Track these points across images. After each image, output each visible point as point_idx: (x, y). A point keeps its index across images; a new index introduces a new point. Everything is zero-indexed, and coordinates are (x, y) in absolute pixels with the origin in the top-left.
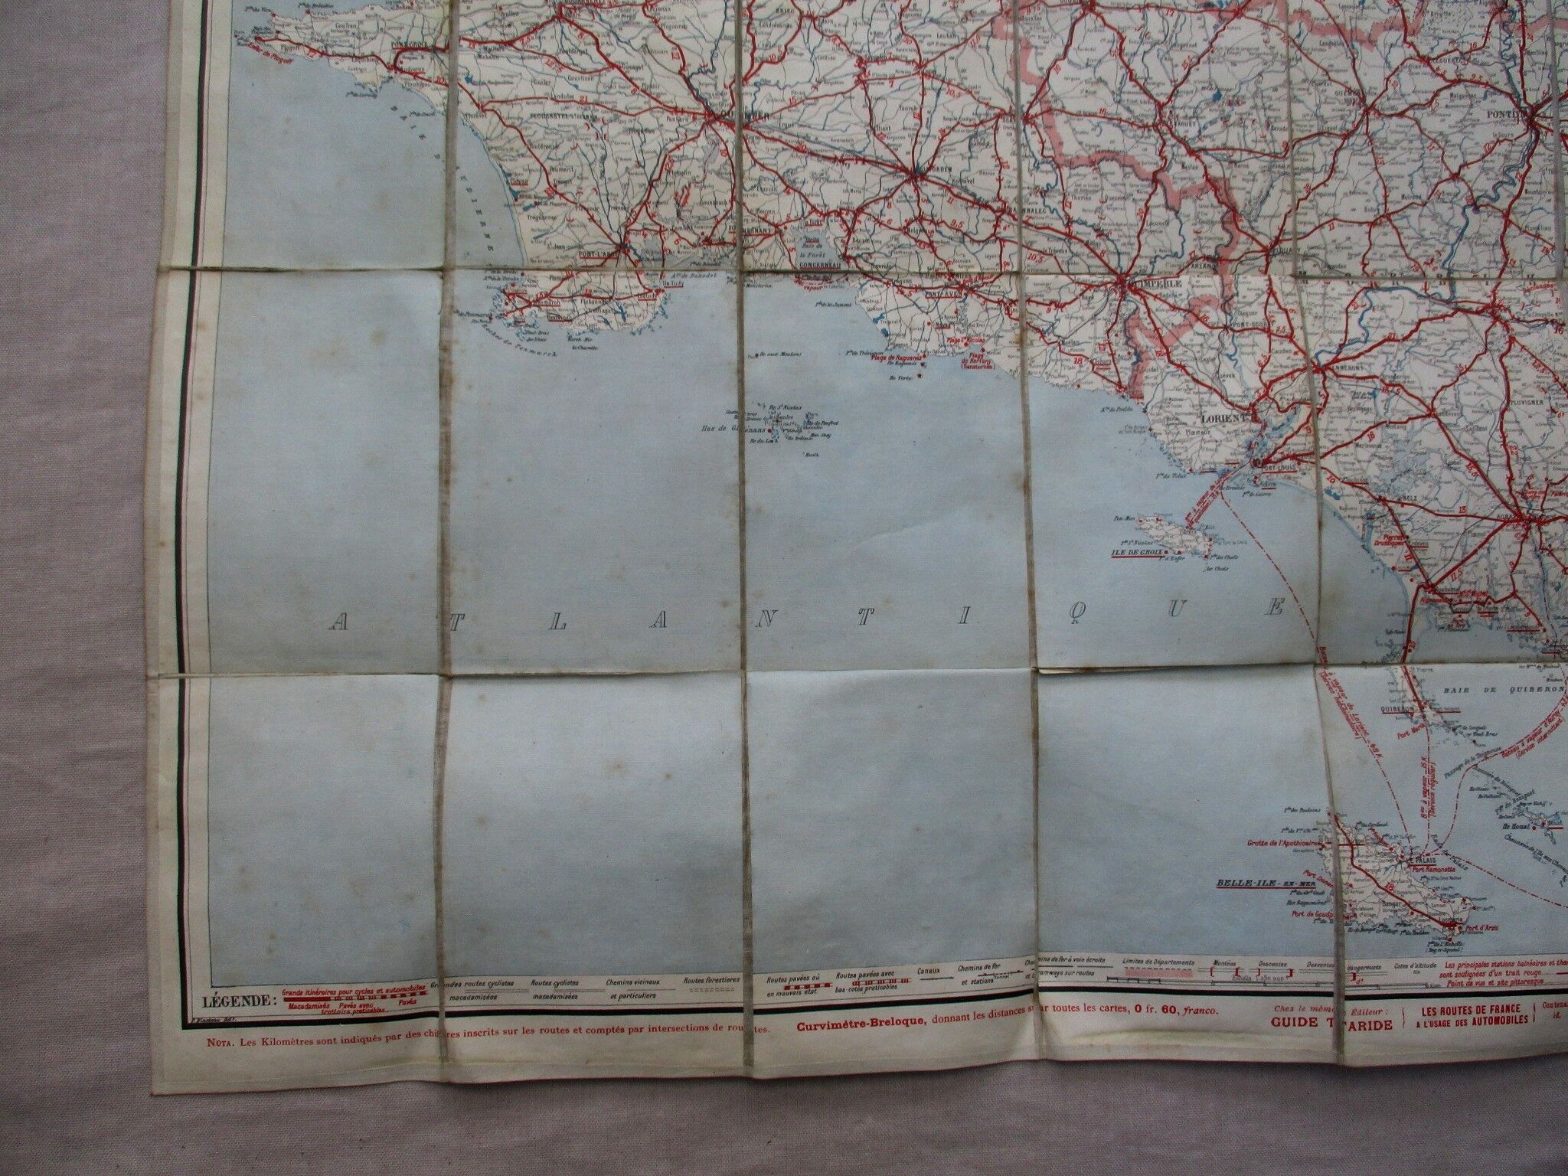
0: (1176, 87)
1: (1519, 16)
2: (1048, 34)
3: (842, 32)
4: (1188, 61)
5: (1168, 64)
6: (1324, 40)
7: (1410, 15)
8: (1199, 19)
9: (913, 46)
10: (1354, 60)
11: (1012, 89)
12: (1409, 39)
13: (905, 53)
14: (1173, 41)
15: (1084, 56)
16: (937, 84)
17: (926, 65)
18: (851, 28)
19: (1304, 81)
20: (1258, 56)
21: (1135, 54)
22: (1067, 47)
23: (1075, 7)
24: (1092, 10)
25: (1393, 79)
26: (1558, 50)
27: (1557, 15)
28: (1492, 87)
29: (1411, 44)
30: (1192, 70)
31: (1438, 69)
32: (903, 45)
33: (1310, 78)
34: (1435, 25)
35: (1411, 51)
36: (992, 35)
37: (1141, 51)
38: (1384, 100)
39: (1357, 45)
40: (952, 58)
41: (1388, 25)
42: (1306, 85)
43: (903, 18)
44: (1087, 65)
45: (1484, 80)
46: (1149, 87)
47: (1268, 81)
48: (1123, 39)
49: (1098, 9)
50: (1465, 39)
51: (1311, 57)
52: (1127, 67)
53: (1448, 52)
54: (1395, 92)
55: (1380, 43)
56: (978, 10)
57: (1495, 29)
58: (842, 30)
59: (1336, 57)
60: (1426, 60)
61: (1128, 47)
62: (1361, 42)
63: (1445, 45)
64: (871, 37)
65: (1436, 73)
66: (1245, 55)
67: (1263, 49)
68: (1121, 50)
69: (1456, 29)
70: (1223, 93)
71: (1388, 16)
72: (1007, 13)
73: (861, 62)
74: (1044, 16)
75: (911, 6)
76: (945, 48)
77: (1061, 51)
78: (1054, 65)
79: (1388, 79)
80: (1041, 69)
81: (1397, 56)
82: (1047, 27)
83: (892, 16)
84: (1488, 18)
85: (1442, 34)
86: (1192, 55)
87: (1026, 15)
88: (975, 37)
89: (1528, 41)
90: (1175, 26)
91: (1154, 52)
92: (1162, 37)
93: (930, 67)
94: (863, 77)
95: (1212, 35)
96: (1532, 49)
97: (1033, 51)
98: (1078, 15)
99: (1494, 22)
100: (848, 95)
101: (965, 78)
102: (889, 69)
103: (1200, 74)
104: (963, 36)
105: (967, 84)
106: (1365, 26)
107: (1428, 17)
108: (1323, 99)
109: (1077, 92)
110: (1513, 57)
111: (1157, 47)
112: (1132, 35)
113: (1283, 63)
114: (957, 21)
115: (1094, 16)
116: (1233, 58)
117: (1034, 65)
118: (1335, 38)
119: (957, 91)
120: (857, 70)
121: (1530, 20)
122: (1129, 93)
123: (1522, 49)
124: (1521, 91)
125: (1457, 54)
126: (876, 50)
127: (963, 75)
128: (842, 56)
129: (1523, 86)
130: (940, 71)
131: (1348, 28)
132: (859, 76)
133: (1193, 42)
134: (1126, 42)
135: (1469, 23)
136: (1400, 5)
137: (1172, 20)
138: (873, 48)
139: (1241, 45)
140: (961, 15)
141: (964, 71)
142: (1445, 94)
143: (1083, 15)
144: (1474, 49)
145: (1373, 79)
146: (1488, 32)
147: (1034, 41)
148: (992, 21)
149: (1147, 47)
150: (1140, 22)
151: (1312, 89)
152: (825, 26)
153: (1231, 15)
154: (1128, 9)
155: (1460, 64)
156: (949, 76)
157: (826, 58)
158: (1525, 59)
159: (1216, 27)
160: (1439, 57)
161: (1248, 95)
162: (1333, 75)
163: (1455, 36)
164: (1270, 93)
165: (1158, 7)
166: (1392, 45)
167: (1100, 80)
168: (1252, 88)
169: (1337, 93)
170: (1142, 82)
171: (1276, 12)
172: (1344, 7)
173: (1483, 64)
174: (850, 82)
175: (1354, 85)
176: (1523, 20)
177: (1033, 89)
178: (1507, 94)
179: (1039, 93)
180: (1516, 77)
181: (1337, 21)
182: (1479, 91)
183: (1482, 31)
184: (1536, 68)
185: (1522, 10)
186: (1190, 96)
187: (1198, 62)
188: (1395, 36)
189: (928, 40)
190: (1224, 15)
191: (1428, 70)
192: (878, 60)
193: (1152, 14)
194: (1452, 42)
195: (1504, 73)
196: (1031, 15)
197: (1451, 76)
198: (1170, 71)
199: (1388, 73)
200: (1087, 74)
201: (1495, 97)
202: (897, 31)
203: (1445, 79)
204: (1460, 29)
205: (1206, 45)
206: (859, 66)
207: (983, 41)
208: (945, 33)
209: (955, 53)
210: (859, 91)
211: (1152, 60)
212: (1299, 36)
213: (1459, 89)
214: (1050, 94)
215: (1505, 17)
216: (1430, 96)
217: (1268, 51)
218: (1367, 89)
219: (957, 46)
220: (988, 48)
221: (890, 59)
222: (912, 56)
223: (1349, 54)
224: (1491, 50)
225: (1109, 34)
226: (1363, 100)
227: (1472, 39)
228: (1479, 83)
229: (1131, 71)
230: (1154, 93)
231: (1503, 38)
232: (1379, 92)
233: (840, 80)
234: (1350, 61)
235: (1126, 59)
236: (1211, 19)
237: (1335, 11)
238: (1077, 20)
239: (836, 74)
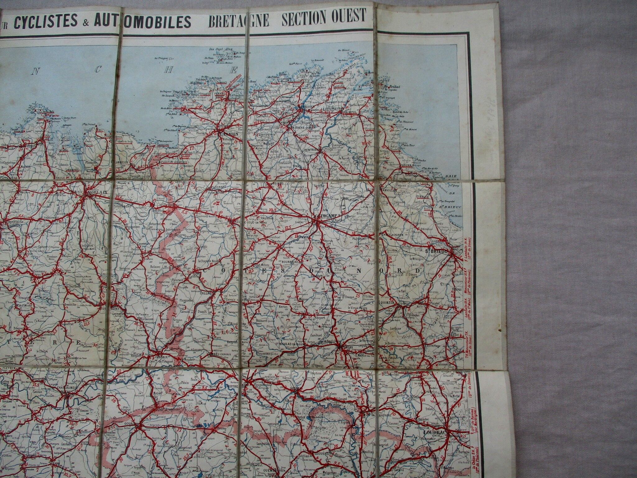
0: (180, 470)
1: (360, 430)
2: (118, 441)
3: (16, 441)
4: (186, 456)
5: (176, 458)
6: (259, 442)
7: (305, 428)
8: (194, 433)
9: (49, 449)
10: (274, 452)
11: (97, 472)
12: (303, 441)
13: (45, 454)
14: (180, 446)
15: (135, 453)
16: (60, 470)
17: (55, 460)
18: (21, 439)
19: (248, 464)
20: (222, 454)
21: (160, 452)
22: (127, 447)
23: (132, 427)
24: (140, 429)
25: (294, 462)
26: (381, 448)
27: (382, 429)
28: (345, 468)
29: (304, 444)
30: (188, 461)
31: (317, 458)
32: (45, 449)
33: (251, 462)
34: (317, 434)
35: (304, 448)
36: (89, 444)
37: (163, 451)
38: (289, 474)
39: (276, 444)
40: (68, 456)
41: (293, 433)
42: (248, 466)
43: (46, 434)
44: (136, 458)
45: (340, 465)
46: (166, 470)
47: (227, 467)
48: (154, 444)
49: (143, 428)
50: (332, 442)
51: (252, 451)
52: (156, 459)
53: (323, 449)
54: (295, 470)
55: (288, 443)
56: (83, 430)
57: (348, 437)
58: (16, 440)
59: (265, 451)
60: (311, 453)
61: (157, 449)
62: (279, 443)
63: (321, 445)
64: (30, 444)
65: (316, 460)
66: (216, 453)
67: (225, 450)
68: (153, 450)
69: (328, 437)
70: (204, 473)
71: (292, 429)
72: (97, 431)
73: (24, 458)
74: (116, 431)
75: (51, 428)
76: (65, 451)
77: (124, 450)
78: (119, 458)
79: (291, 463)
80: (113, 460)
81: (297, 450)
82: (118, 437)
83: (41, 433)
84: (345, 430)
85: (320, 439)
86: (189, 453)
87: (108, 431)
88: (80, 445)
89: (364, 445)
90: (181, 438)
91: (169, 452)
92: (174, 443)
93: (57, 461)
94: (24, 466)
95: (199, 443)
96: (365, 450)
97: (111, 449)
98: (133, 431)
99: (348, 433)
100: (16, 475)
101: (74, 467)
102: (37, 461)
103: (192, 463)
104: (74, 444)
105: (74, 470)
106: (281, 434)
107: (314, 429)
108: (257, 473)
109: (130, 473)
110: (356, 454)
111: (172, 449)
112: (159, 442)
113: (235, 458)
114: (72, 436)
115: (141, 432)
116: (209, 455)
117: (109, 458)
118: (265, 441)
119: (69, 473)
120: (22, 462)
121: (366, 433)
122: (156, 473)
123: (361, 449)
124: (359, 472)
125: (327, 450)
126: (32, 452)
127: (73, 465)
128: (15, 455)
129: (361, 469)
130: (62, 463)
131: (272, 435)
132: (22, 465)
133: (189, 446)
134: (156, 446)
135: (335, 433)
136: (300, 423)
137: (180, 434)
138: (31, 450)
139: (213, 448)
140: (75, 432)
141: (73, 463)
142: (320, 471)
143: (136, 431)
144: (336, 448)
145: (283, 463)
146: (344, 439)
147: (111, 445)
148: (89, 436)
149: (166, 449)
150: (165, 435)
151: (252, 468)
152: (8, 439)
153: (210, 431)
154: (159, 428)
155: (328, 456)
156: (66, 466)
157: (7, 455)
158: (362, 454)
159: (202, 438)
160: (318, 451)
161: (216, 474)
162: (263, 461)
163: (327, 441)
164: (227, 473)
165: (173, 427)
166: (294, 444)
167: (142, 467)
168: (219, 471)
169: (265, 470)
170: (162, 467)
171: (233, 430)
172: (270, 424)
173: (340, 457)
174: (18, 468)
175: (274, 466)
176: (362, 434)
177: (108, 471)
178: (353, 473)
179: (111, 473)
180: (357, 464)
181: (267, 432)
182: (338, 470)
183: (341, 438)
184: (367, 460)
185: (363, 427)
186: (187, 475)
187: (192, 457)
188: (296, 439)
189: (57, 446)
190: (206, 431)
191: (312, 458)
192: (32, 457)
193: (170, 430)
194: (325, 443)
195: (351, 462)
196: (110, 431)
197: (324, 462)
198: (177, 461)
199: (292, 459)
200: (135, 463)
201: (346, 474)
202: (43, 441)
203: (321, 464)
204: (330, 437)
205: (196, 448)
206: (23, 460)
207: (84, 447)
208: (65, 442)
209: (69, 453)
210: (22, 473)
211: (168, 456)
212: (246, 440)
213: (328, 469)
214: (116, 474)
215: (354, 431)
216: (313, 472)
217: (228, 452)
218: (280, 468)
219: (71, 450)
220: (86, 451)
221: (38, 456)
222: (49, 455)
223: (272, 449)
224: (345, 449)
225: (148, 441)
226: (278, 474)
227: (335, 442)
228: (338, 466)
229: (157, 462)
230: (168, 474)
231: (352, 443)
232: (286, 470)
233: (13, 467)
234: (272, 453)
235: (155, 455)
236: (200, 433)
237: (265, 426)
238: (133, 434)
239: (12, 464)
